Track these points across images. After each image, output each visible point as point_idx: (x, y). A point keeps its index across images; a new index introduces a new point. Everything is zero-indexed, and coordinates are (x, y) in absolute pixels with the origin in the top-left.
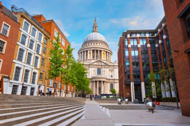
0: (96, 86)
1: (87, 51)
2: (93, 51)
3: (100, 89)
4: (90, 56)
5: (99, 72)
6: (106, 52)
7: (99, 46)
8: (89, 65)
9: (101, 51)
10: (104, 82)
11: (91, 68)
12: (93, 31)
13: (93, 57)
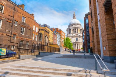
0: (76, 46)
1: (71, 29)
2: (74, 29)
3: (77, 47)
4: (72, 32)
5: (77, 39)
6: (80, 29)
7: (76, 26)
8: (72, 37)
9: (77, 29)
10: (79, 44)
11: (73, 38)
12: (73, 19)
13: (74, 32)
